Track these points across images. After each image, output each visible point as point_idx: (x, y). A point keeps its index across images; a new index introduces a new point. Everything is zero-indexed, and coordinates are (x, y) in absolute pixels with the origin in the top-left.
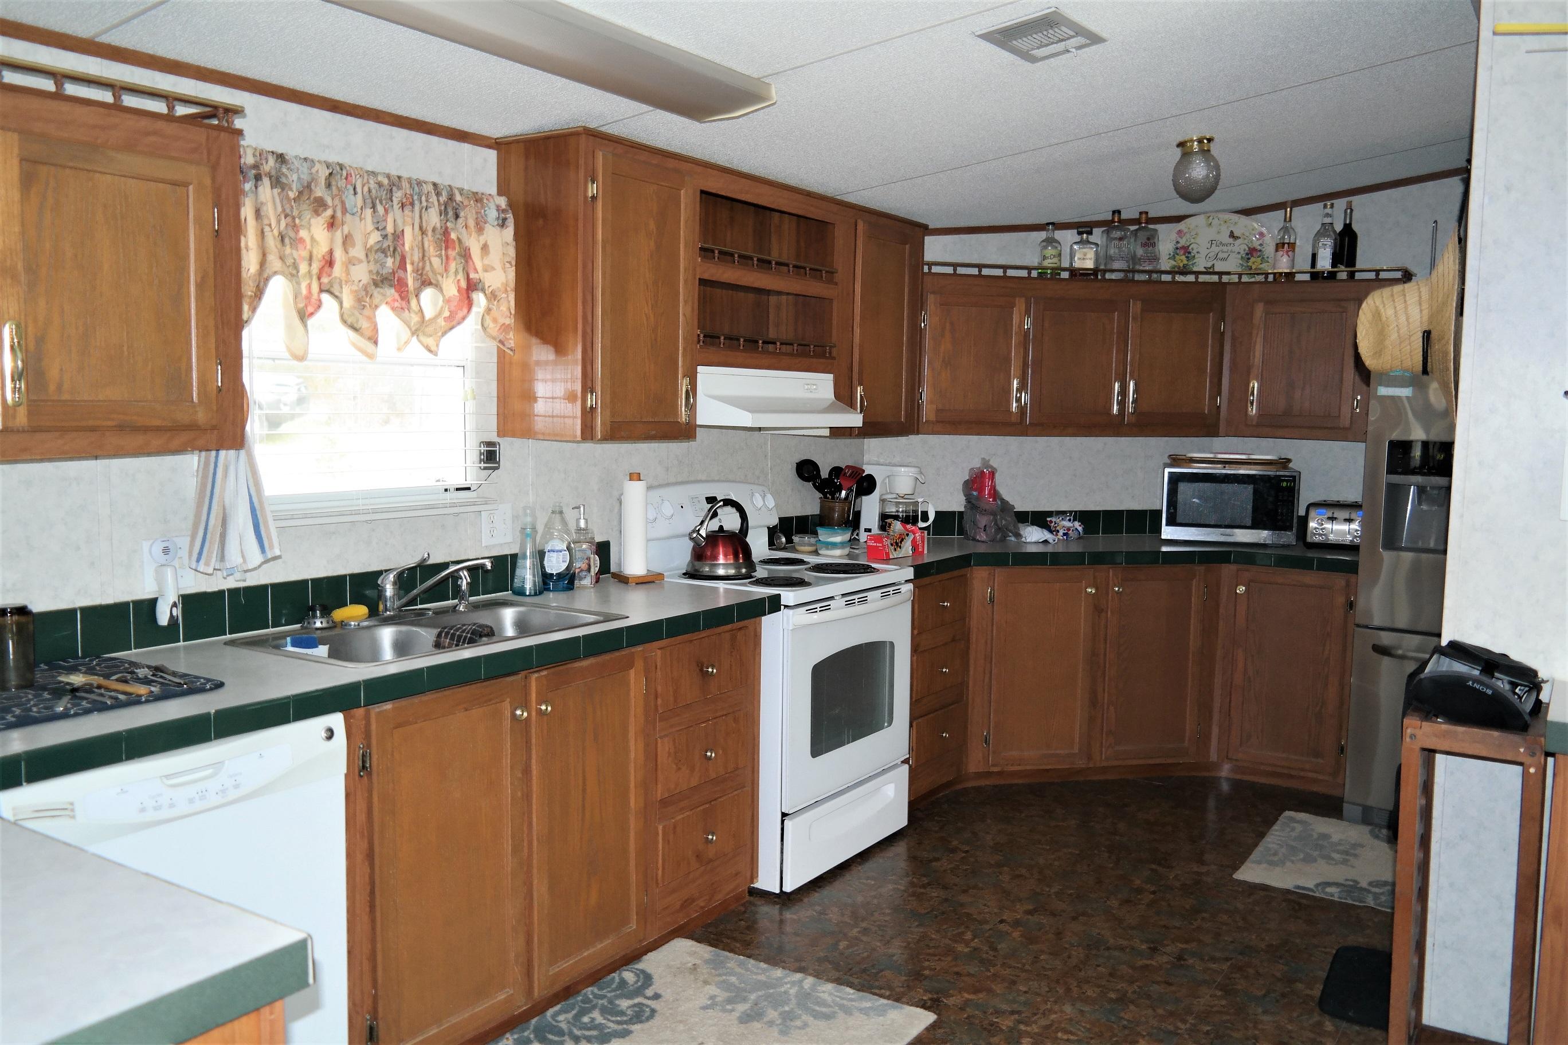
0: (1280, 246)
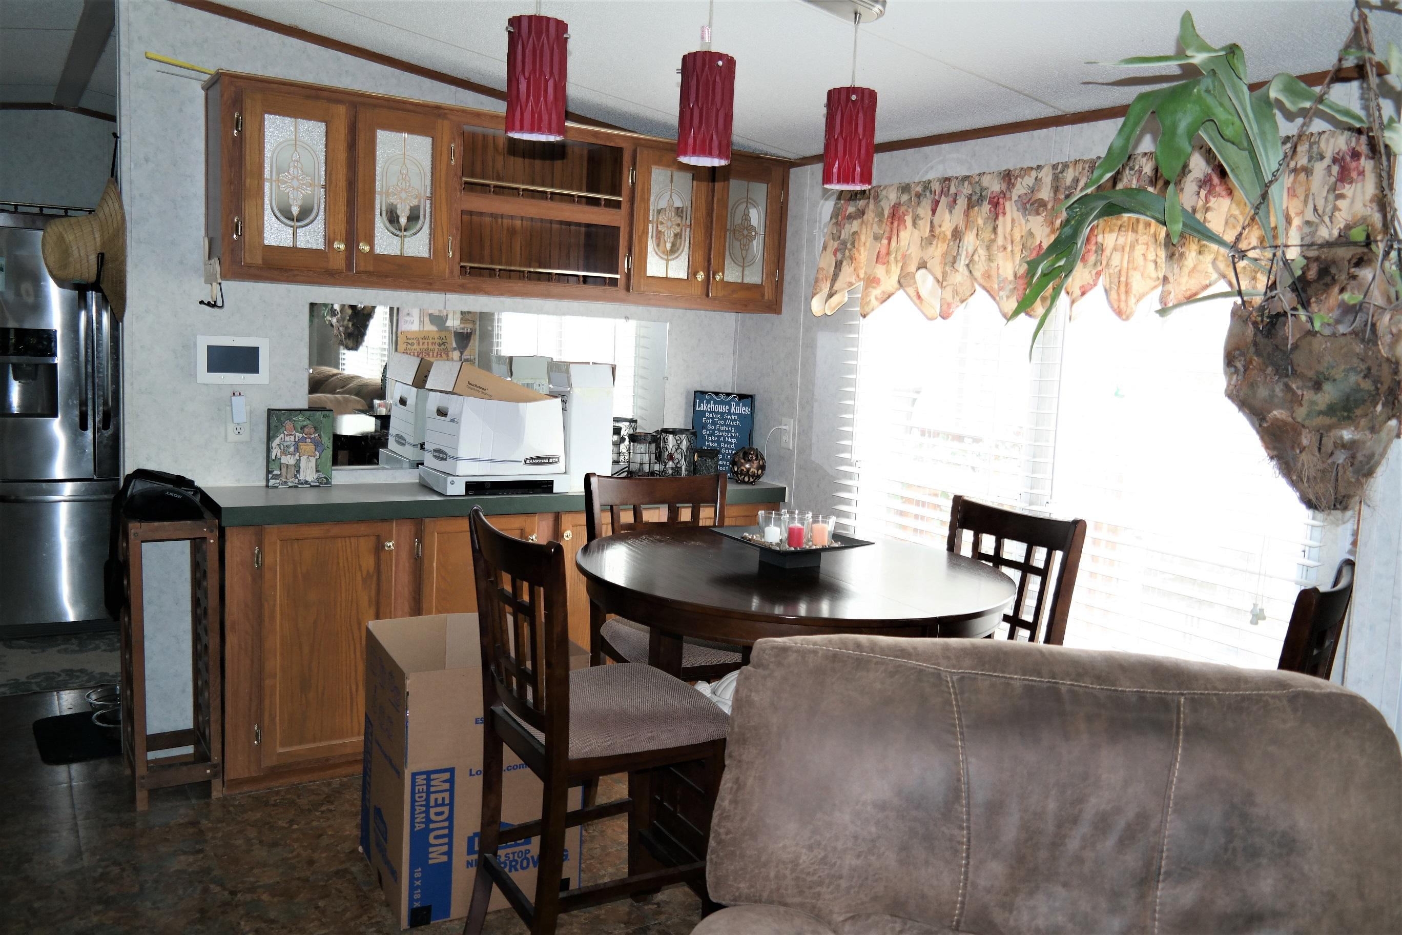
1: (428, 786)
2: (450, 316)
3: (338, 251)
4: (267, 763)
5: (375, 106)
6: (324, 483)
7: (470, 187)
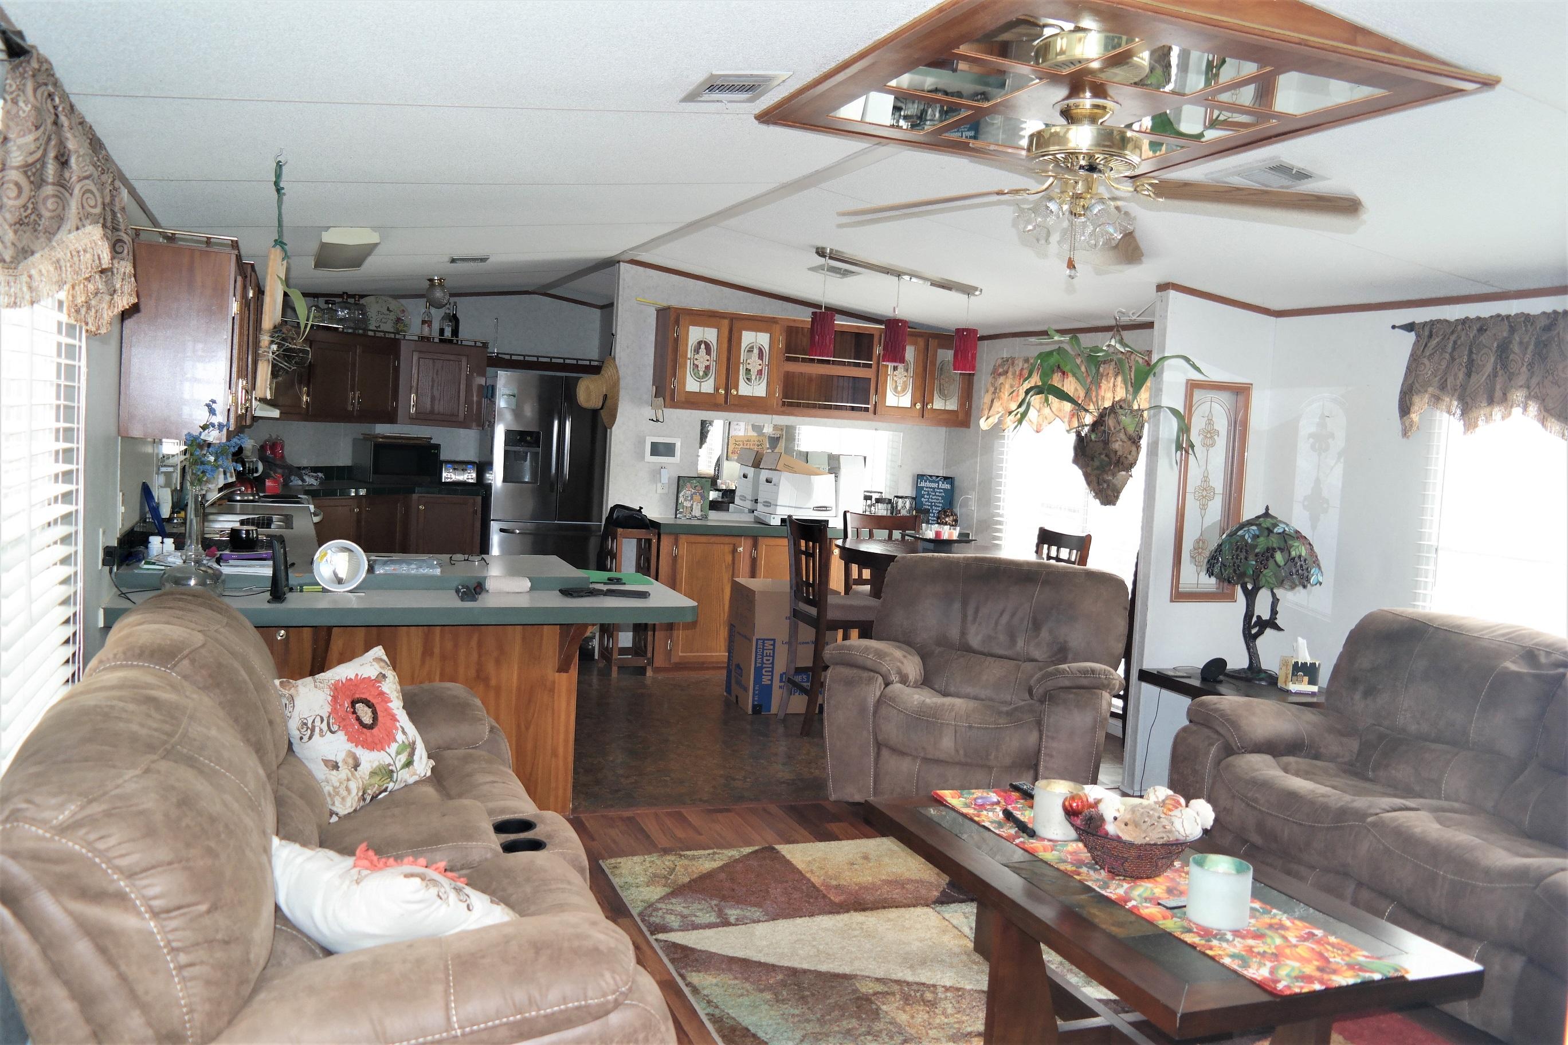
0: (424, 322)
1: (764, 646)
2: (766, 425)
3: (721, 394)
4: (674, 659)
5: (743, 319)
6: (705, 517)
7: (788, 359)
